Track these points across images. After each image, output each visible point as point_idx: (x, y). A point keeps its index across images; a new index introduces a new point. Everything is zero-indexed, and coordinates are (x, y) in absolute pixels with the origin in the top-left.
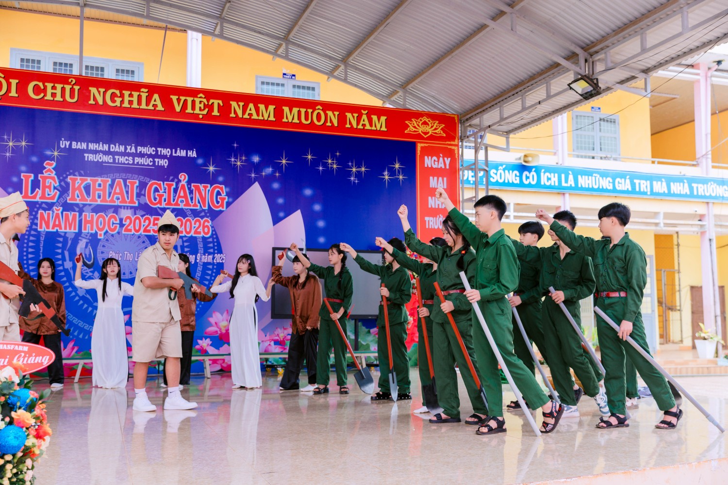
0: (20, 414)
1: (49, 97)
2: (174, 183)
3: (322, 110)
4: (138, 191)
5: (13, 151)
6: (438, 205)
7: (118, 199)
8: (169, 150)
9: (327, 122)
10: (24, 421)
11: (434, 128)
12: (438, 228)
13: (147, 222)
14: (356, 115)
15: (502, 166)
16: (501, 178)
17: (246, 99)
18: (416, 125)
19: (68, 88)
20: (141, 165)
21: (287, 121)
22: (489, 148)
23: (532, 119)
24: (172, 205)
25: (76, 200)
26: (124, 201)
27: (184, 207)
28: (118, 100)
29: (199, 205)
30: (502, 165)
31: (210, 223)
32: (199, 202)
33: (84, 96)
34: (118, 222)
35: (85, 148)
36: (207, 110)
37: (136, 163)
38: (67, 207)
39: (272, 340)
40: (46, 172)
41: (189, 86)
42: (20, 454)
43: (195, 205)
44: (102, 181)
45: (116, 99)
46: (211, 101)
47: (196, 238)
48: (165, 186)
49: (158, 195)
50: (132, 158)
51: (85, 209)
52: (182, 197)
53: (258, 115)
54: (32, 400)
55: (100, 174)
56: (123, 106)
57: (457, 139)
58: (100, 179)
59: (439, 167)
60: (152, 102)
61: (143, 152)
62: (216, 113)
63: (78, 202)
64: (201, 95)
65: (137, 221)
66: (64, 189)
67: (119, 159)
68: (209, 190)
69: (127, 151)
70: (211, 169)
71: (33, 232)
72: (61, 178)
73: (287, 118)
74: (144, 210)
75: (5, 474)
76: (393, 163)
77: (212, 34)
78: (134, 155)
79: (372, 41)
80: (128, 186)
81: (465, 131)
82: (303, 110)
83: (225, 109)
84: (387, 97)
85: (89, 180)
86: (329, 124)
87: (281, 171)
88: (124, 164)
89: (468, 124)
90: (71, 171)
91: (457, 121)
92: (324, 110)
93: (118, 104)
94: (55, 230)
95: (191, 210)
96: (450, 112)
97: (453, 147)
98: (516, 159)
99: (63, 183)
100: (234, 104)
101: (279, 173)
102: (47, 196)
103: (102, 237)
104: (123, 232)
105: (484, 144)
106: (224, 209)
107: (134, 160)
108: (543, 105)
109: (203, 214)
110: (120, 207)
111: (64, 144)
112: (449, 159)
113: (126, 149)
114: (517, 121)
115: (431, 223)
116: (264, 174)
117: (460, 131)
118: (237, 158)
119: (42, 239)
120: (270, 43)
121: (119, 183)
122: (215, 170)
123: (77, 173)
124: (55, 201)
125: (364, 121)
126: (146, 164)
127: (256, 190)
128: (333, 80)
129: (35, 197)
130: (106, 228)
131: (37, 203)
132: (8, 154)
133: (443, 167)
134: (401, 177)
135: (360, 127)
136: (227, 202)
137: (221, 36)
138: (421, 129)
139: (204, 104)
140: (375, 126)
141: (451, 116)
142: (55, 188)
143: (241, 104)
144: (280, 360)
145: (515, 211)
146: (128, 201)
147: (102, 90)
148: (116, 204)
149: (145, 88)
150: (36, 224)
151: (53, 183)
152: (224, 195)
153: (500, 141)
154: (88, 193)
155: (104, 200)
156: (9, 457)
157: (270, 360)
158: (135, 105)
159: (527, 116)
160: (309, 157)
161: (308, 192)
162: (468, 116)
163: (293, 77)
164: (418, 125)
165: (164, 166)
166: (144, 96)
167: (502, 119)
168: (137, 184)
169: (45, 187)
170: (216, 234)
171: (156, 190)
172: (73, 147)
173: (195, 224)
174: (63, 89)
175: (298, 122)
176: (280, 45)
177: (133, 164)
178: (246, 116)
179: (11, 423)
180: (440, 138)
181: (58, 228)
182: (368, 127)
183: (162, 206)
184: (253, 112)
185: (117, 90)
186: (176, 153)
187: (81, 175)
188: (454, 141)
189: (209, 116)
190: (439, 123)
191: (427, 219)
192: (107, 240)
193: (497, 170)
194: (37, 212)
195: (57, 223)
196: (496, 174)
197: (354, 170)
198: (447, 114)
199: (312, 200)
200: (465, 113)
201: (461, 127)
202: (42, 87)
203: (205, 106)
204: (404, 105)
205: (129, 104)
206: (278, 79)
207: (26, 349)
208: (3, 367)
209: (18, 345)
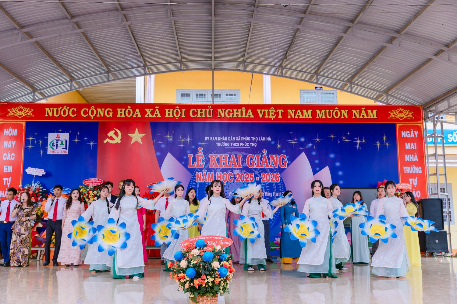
0: (225, 263)
1: (199, 116)
2: (260, 155)
3: (338, 110)
4: (242, 160)
5: (184, 144)
6: (412, 159)
7: (233, 165)
8: (257, 138)
9: (341, 116)
10: (227, 265)
11: (407, 114)
12: (412, 173)
13: (247, 175)
14: (358, 111)
15: (456, 132)
16: (455, 139)
17: (296, 108)
18: (395, 113)
19: (208, 110)
20: (243, 147)
21: (319, 117)
22: (443, 124)
24: (259, 166)
25: (213, 166)
26: (236, 166)
27: (265, 167)
28: (231, 114)
29: (273, 166)
31: (279, 175)
32: (273, 164)
33: (215, 114)
34: (233, 176)
35: (216, 140)
36: (276, 115)
38: (209, 170)
40: (199, 153)
41: (264, 104)
42: (225, 278)
43: (271, 166)
44: (225, 156)
45: (230, 114)
46: (278, 110)
47: (272, 183)
48: (256, 157)
49: (252, 162)
50: (239, 143)
51: (217, 170)
52: (264, 162)
53: (303, 116)
54: (228, 258)
55: (224, 153)
56: (234, 117)
57: (422, 119)
58: (224, 155)
59: (411, 137)
60: (248, 114)
61: (244, 140)
62: (280, 116)
63: (214, 167)
64: (272, 108)
65: (242, 175)
66: (207, 161)
67: (232, 144)
68: (278, 158)
70: (279, 146)
71: (194, 183)
72: (206, 156)
74: (245, 170)
75: (221, 285)
76: (382, 136)
77: (277, 75)
78: (239, 142)
79: (366, 70)
80: (237, 158)
81: (427, 114)
82: (327, 111)
83: (285, 114)
84: (376, 99)
85: (219, 156)
86: (342, 117)
87: (316, 145)
88: (235, 146)
89: (429, 110)
90: (210, 152)
91: (421, 109)
92: (339, 110)
93: (231, 116)
94: (204, 182)
95: (269, 168)
96: (417, 104)
97: (419, 125)
99: (207, 158)
100: (289, 111)
102: (199, 165)
103: (226, 185)
104: (236, 182)
105: (439, 121)
106: (287, 167)
107: (240, 144)
109: (275, 170)
110: (234, 169)
111: (207, 138)
112: (417, 132)
113: (236, 139)
115: (407, 170)
116: (307, 147)
117: (423, 115)
118: (292, 140)
119: (198, 186)
120: (307, 77)
121: (233, 156)
122: (281, 147)
123: (213, 153)
124: (203, 167)
125: (363, 114)
126: (246, 146)
127: (303, 156)
128: (344, 92)
129: (194, 166)
130: (228, 180)
131: (195, 168)
132: (182, 146)
133: (414, 137)
134: (387, 144)
135: (361, 117)
136: (288, 164)
137: (282, 76)
138: (398, 116)
139: (274, 112)
140: (370, 116)
141: (417, 106)
142: (203, 161)
143: (294, 110)
146: (238, 165)
147: (223, 110)
148: (232, 167)
149: (244, 107)
150: (195, 179)
151: (202, 158)
152: (286, 160)
153: (451, 118)
154: (218, 163)
155: (226, 166)
156: (222, 279)
158: (240, 116)
160: (332, 136)
161: (332, 156)
162: (428, 106)
163: (321, 89)
164: (397, 114)
165: (255, 146)
166: (244, 111)
167: (450, 107)
168: (242, 157)
169: (199, 160)
170: (283, 181)
171: (251, 159)
172: (211, 140)
173: (271, 176)
174: (206, 112)
175: (325, 117)
176: (313, 77)
177: (240, 146)
178: (296, 117)
179: (222, 266)
180: (411, 120)
181: (205, 181)
182: (366, 117)
183: (254, 167)
184: (300, 114)
185: (230, 109)
186: (260, 139)
187: (215, 154)
188: (420, 120)
189: (277, 118)
190: (410, 111)
191: (405, 168)
192: (228, 186)
193: (452, 134)
194: (195, 173)
195: (204, 178)
196: (452, 137)
197: (358, 142)
198: (415, 105)
199: (335, 160)
200: (426, 104)
201: (424, 112)
202: (196, 112)
203: (275, 113)
204: (387, 102)
205: (237, 116)
206: (312, 90)
207: (222, 239)
208: (217, 245)
209: (220, 237)
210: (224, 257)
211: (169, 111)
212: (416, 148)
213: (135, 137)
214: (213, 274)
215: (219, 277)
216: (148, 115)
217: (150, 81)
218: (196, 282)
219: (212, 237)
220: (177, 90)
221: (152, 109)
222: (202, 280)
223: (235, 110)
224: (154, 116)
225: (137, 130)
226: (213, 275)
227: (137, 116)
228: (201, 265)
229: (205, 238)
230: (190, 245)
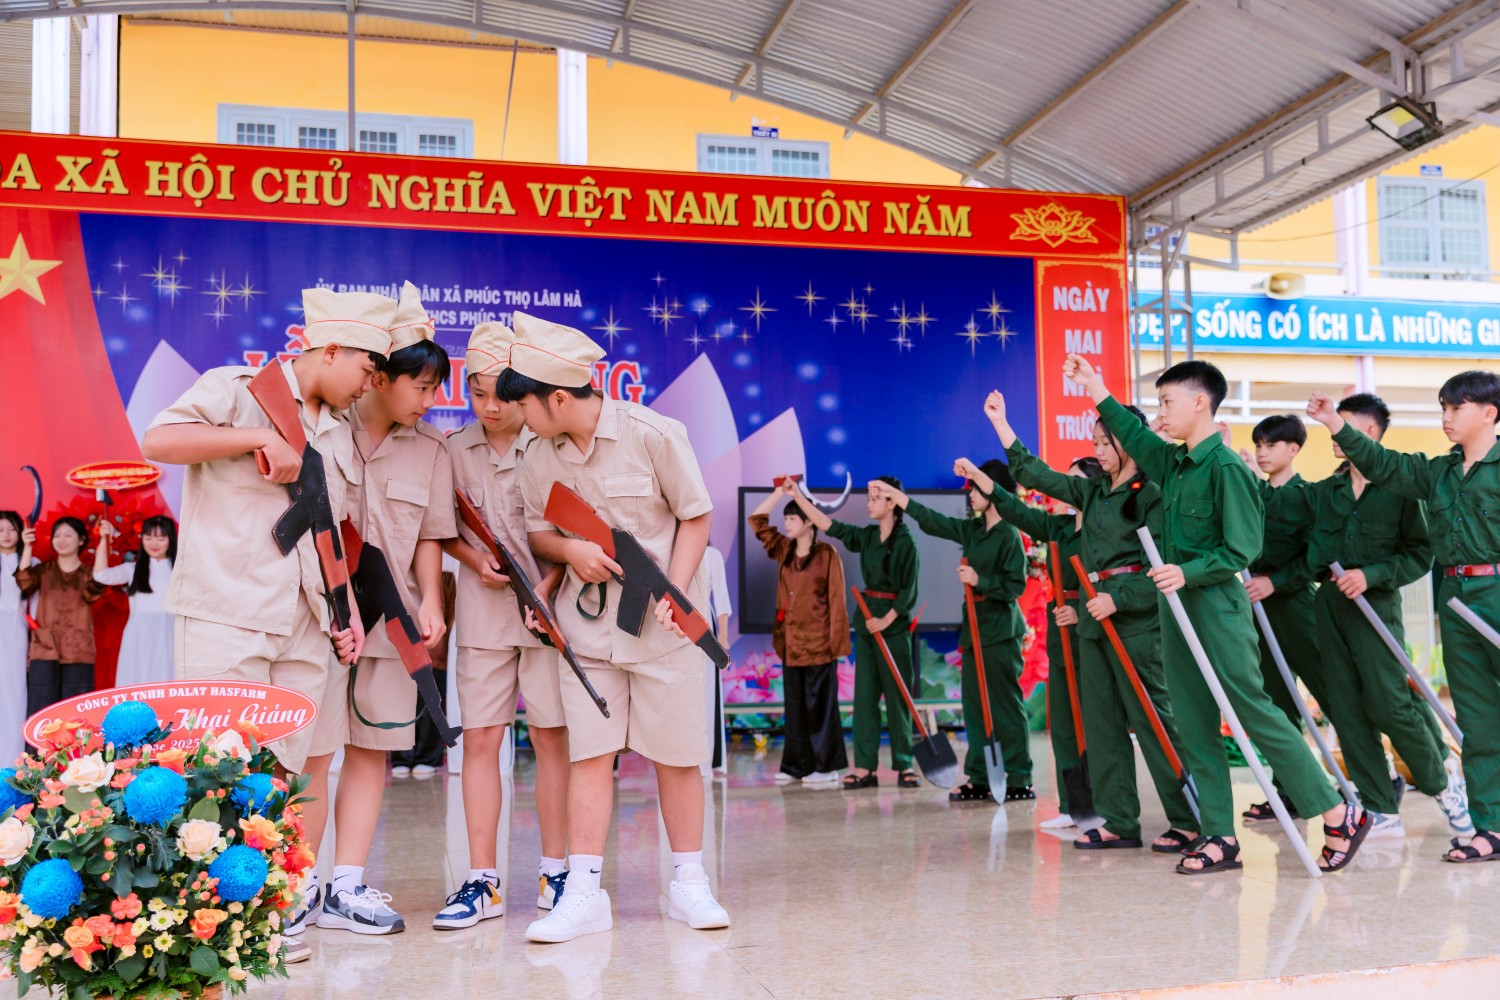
0: (255, 823)
1: (292, 198)
3: (835, 198)
5: (228, 307)
8: (526, 294)
9: (845, 224)
10: (263, 838)
11: (1075, 227)
14: (905, 206)
15: (1222, 302)
16: (1220, 328)
17: (678, 183)
19: (328, 176)
21: (762, 225)
22: (1193, 265)
23: (1288, 198)
28: (425, 197)
30: (1221, 300)
33: (360, 190)
36: (600, 209)
37: (462, 323)
39: (743, 677)
40: (290, 347)
41: (563, 161)
42: (256, 902)
45: (421, 195)
46: (609, 191)
50: (453, 313)
53: (703, 214)
54: (276, 797)
56: (436, 208)
57: (1122, 248)
59: (1085, 309)
60: (492, 199)
61: (475, 301)
62: (618, 214)
64: (588, 179)
68: (608, 374)
69: (445, 300)
70: (612, 329)
73: (762, 219)
75: (232, 940)
76: (987, 303)
77: (608, 53)
78: (458, 308)
79: (936, 49)
81: (1141, 230)
82: (795, 202)
83: (637, 207)
84: (972, 166)
86: (849, 228)
87: (752, 331)
89: (1147, 215)
91: (1121, 209)
92: (839, 199)
93: (425, 205)
96: (1106, 190)
97: (1114, 266)
98: (1254, 286)
100: (654, 195)
101: (748, 333)
105: (1182, 257)
107: (458, 317)
108: (1311, 166)
110: (435, 412)
112: (1107, 291)
113: (442, 295)
114: (1255, 203)
115: (1069, 429)
116: (717, 336)
117: (1128, 232)
118: (663, 307)
120: (724, 66)
122: (619, 332)
125: (922, 217)
127: (702, 370)
128: (856, 136)
132: (218, 315)
133: (1094, 309)
134: (1003, 333)
135: (915, 231)
137: (626, 56)
138: (1044, 230)
139: (595, 197)
140: (947, 228)
141: (1110, 199)
143: (669, 194)
144: (759, 719)
145: (1253, 397)
146: (449, 400)
147: (393, 179)
149: (478, 171)
152: (637, 382)
153: (1218, 248)
156: (236, 908)
157: (739, 718)
158: (458, 207)
159: (1276, 193)
160: (810, 298)
161: (809, 371)
162: (1146, 199)
163: (774, 134)
164: (1039, 222)
166: (475, 186)
167: (1221, 201)
174: (319, 181)
175: (786, 226)
176: (746, 68)
177: (458, 325)
178: (680, 219)
179: (238, 840)
180: (1087, 248)
182: (931, 231)
184: (694, 209)
185: (422, 176)
186: (540, 299)
188: (1115, 248)
189: (604, 222)
190: (1083, 216)
191: (1060, 419)
193: (1212, 311)
196: (1210, 319)
197: (904, 321)
198: (1102, 195)
199: (818, 387)
200: (1139, 190)
201: (1131, 222)
202: (279, 179)
203: (597, 202)
204: (1006, 180)
205: (447, 203)
206: (743, 138)
207: (262, 695)
208: (220, 731)
209: (248, 688)
210: (252, 790)
211: (163, 170)
212: (1099, 351)
213: (11, 272)
214: (182, 887)
215: (215, 901)
216: (71, 183)
217: (93, 56)
218: (80, 936)
219: (203, 689)
220: (222, 107)
221: (88, 160)
222: (116, 921)
223: (441, 182)
224: (98, 188)
225: (20, 244)
226: (184, 892)
227: (19, 186)
228: (110, 842)
229: (167, 693)
230: (69, 736)
